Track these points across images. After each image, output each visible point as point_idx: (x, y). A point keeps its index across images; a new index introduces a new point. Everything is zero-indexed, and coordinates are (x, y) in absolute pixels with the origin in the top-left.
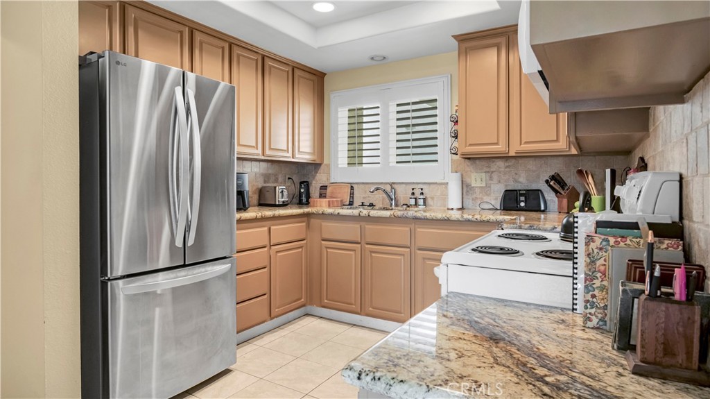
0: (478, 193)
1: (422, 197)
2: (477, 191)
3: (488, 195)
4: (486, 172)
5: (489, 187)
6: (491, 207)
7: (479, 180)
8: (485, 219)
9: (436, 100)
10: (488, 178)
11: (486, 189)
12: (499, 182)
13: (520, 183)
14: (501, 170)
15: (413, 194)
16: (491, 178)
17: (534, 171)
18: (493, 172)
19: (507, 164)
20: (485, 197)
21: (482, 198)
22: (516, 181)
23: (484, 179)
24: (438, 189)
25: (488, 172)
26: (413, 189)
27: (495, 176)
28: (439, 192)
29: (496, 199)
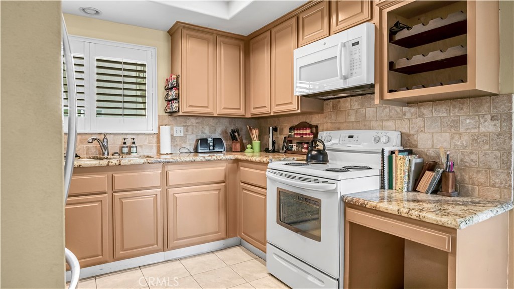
0: (178, 141)
1: (134, 145)
2: (178, 139)
3: (185, 142)
4: (183, 126)
5: (186, 137)
6: (187, 151)
7: (179, 131)
8: (220, 159)
9: (145, 65)
10: (185, 130)
11: (184, 139)
12: (193, 133)
13: (205, 134)
14: (193, 124)
15: (125, 143)
16: (187, 131)
17: (213, 126)
18: (188, 126)
19: (197, 121)
20: (183, 144)
21: (181, 145)
22: (203, 132)
23: (182, 131)
24: (146, 139)
25: (185, 126)
26: (125, 139)
27: (190, 129)
28: (147, 141)
29: (190, 145)
